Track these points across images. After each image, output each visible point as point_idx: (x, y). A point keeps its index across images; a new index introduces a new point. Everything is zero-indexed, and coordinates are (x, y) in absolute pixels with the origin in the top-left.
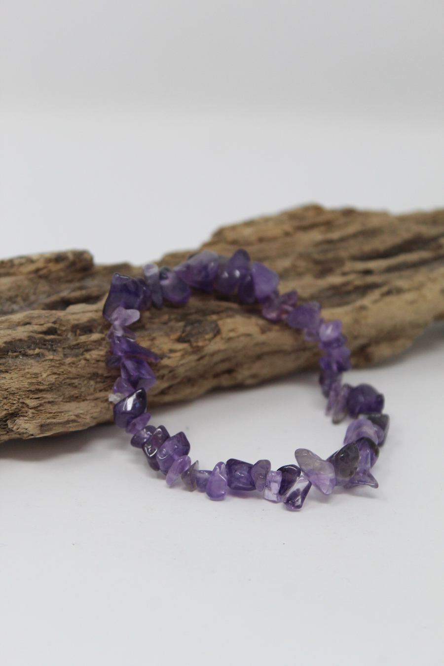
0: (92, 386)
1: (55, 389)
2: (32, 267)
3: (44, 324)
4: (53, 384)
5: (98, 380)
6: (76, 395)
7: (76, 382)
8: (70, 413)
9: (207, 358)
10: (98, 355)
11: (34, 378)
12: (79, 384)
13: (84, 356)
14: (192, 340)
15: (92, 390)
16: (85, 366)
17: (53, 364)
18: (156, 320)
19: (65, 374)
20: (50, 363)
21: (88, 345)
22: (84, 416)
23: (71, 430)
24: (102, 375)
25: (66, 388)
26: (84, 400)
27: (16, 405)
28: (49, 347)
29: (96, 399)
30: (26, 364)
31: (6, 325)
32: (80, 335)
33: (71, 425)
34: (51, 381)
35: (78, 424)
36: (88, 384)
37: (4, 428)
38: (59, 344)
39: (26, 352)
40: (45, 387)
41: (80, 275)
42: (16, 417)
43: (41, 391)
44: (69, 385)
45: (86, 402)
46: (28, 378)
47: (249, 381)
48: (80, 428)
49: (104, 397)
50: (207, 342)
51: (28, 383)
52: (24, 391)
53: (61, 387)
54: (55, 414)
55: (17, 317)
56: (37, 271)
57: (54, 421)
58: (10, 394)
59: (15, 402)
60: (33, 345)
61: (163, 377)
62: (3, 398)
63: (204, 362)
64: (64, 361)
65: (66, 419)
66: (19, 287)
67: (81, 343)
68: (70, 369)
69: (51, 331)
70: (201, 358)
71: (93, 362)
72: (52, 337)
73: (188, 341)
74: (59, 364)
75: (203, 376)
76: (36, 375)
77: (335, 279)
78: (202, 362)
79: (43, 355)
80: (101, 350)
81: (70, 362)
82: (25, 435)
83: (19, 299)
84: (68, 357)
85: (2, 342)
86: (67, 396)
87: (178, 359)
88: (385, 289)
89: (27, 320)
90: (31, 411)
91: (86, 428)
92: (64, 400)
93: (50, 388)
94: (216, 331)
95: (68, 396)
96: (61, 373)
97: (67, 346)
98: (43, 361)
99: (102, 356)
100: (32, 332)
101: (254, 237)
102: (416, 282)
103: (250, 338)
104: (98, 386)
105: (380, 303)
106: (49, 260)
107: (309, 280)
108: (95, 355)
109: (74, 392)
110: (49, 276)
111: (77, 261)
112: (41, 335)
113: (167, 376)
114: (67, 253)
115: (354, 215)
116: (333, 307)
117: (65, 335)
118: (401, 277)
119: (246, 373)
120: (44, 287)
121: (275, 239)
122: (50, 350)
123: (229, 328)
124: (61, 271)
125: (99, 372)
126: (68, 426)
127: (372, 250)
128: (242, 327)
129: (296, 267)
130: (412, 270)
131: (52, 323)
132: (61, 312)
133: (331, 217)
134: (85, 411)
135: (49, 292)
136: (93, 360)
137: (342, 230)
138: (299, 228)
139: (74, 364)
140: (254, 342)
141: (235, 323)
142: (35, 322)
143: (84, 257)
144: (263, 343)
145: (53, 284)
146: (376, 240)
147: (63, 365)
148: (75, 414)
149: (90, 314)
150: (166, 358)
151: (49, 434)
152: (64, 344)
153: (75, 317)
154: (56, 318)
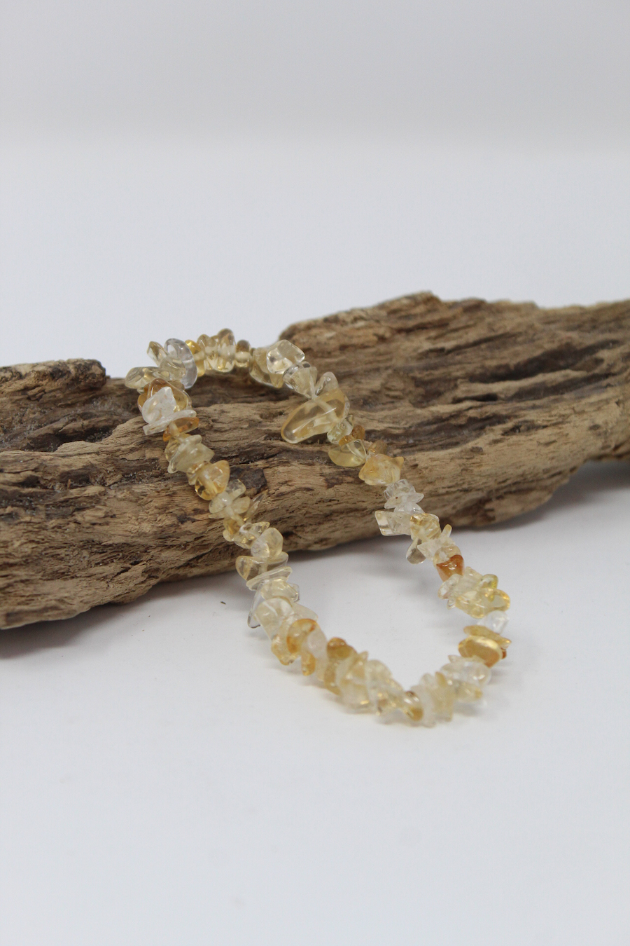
0: (84, 557)
1: (32, 562)
2: (19, 384)
3: (22, 472)
4: (29, 556)
5: (94, 549)
6: (62, 571)
7: (62, 552)
8: (50, 597)
10: (94, 516)
12: (68, 555)
13: (74, 518)
15: (85, 563)
16: (75, 530)
17: (30, 528)
19: (47, 542)
20: (25, 527)
21: (80, 502)
22: (69, 601)
23: (50, 619)
24: (100, 544)
25: (48, 561)
26: (73, 578)
28: (27, 504)
29: (90, 576)
32: (72, 487)
33: (49, 613)
34: (26, 552)
35: (60, 612)
36: (79, 556)
38: (41, 500)
40: (17, 560)
41: (85, 398)
43: (12, 565)
44: (52, 556)
45: (74, 580)
48: (64, 618)
49: (101, 574)
53: (41, 559)
54: (29, 598)
56: (26, 389)
57: (25, 608)
60: (4, 501)
61: (187, 544)
64: (46, 524)
65: (44, 606)
67: (72, 499)
68: (54, 536)
69: (31, 482)
71: (88, 525)
72: (31, 490)
74: (37, 528)
76: (5, 544)
79: (17, 515)
80: (100, 509)
81: (54, 525)
84: (51, 519)
86: (49, 571)
87: (206, 522)
88: (509, 424)
91: (72, 616)
92: (44, 578)
93: (25, 562)
94: (260, 486)
95: (51, 571)
96: (41, 541)
97: (51, 503)
98: (17, 524)
99: (100, 518)
100: (3, 484)
101: (334, 344)
102: (555, 415)
103: (309, 493)
104: (93, 557)
105: (500, 445)
106: (42, 376)
107: (404, 408)
108: (89, 515)
109: (58, 566)
110: (41, 397)
111: (81, 377)
112: (16, 488)
113: (191, 545)
114: (68, 365)
115: (479, 314)
116: (434, 449)
117: (51, 487)
118: (534, 407)
119: (311, 537)
120: (34, 413)
121: (364, 347)
122: (27, 509)
123: (281, 480)
124: (59, 391)
125: (96, 539)
126: (46, 614)
127: (499, 367)
128: (300, 477)
129: (389, 389)
130: (552, 397)
131: (32, 470)
132: (48, 453)
133: (448, 314)
134: (72, 593)
135: (39, 421)
136: (87, 523)
137: (461, 337)
138: (400, 331)
139: (60, 527)
140: (318, 498)
141: (288, 472)
142: (8, 468)
143: (91, 372)
144: (330, 501)
145: (46, 409)
146: (505, 353)
147: (44, 529)
148: (57, 598)
149: (89, 456)
150: (188, 522)
151: (18, 625)
152: (49, 499)
153: (66, 461)
154: (38, 463)
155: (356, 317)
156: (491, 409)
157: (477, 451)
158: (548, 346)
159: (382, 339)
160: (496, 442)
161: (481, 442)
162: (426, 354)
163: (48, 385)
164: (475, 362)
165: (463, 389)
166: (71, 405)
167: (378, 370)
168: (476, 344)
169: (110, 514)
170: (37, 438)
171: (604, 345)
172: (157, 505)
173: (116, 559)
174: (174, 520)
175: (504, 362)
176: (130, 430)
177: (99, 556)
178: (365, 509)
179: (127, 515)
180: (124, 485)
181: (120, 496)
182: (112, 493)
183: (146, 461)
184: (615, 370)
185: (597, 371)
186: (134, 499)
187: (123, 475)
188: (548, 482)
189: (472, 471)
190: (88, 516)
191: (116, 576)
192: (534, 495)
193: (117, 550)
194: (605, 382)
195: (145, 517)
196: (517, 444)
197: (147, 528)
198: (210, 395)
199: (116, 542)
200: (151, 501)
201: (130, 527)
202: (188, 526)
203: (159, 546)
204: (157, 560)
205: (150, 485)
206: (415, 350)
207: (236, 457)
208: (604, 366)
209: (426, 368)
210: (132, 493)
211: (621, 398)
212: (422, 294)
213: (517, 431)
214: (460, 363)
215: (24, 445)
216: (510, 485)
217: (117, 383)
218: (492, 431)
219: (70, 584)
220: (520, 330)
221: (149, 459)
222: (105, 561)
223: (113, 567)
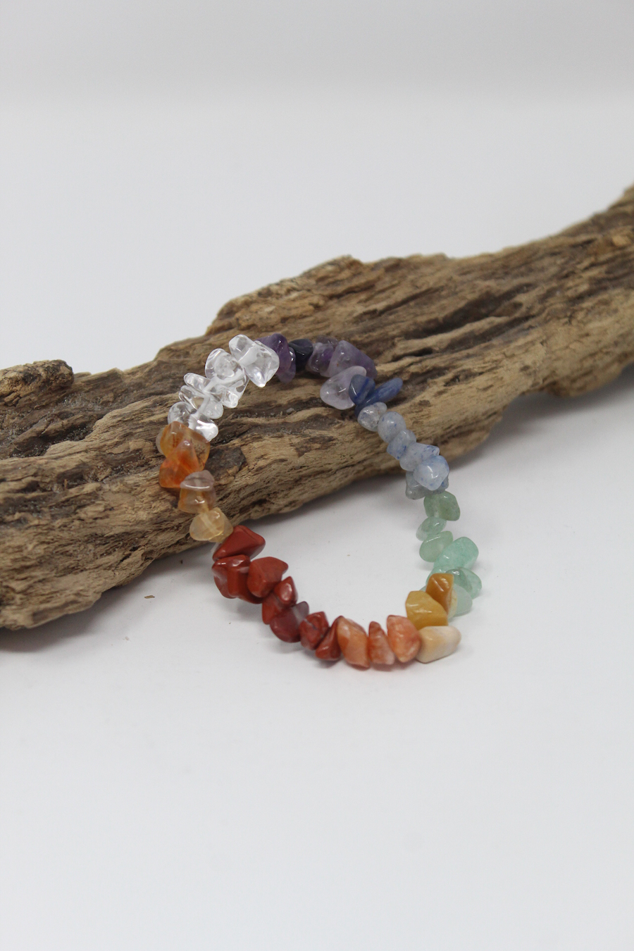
0: (90, 550)
1: (45, 562)
3: (23, 478)
4: (43, 557)
5: (98, 542)
6: (72, 566)
7: (70, 548)
8: (68, 592)
9: (232, 496)
10: (95, 511)
11: (17, 552)
12: (75, 551)
13: (77, 515)
15: (91, 556)
16: (79, 527)
17: (40, 531)
19: (56, 541)
20: (35, 530)
21: (80, 500)
22: (85, 593)
23: (70, 612)
24: (103, 536)
25: (59, 559)
26: (82, 571)
28: (32, 508)
29: (98, 567)
30: (6, 535)
32: (70, 487)
33: (71, 607)
34: (39, 554)
35: (79, 604)
36: (85, 550)
38: (44, 503)
39: (3, 519)
40: (33, 562)
41: (57, 397)
42: (1, 605)
43: (28, 567)
44: (62, 554)
45: (84, 572)
46: (10, 554)
48: (82, 609)
49: (107, 563)
50: (232, 478)
51: (11, 559)
52: (6, 571)
53: (53, 557)
54: (49, 596)
56: (2, 397)
57: (48, 605)
60: (10, 508)
61: (179, 526)
64: (52, 524)
65: (64, 602)
67: (72, 498)
68: (61, 535)
69: (32, 487)
70: (226, 497)
71: (91, 520)
72: (34, 494)
74: (46, 530)
76: (20, 549)
77: (385, 367)
79: (25, 520)
80: (100, 504)
81: (60, 524)
82: (13, 627)
84: (56, 519)
86: (61, 566)
88: (449, 376)
89: (1, 476)
90: (18, 596)
91: (88, 606)
92: (58, 575)
93: (39, 562)
94: (241, 463)
95: (63, 568)
96: (51, 541)
97: (54, 504)
98: (27, 529)
99: (100, 512)
100: (9, 492)
101: (275, 318)
102: (489, 362)
103: (284, 463)
104: (98, 549)
105: (444, 395)
106: (15, 381)
109: (68, 562)
110: (17, 402)
111: (52, 378)
112: (20, 495)
113: (183, 525)
114: (37, 369)
115: (400, 272)
117: (49, 489)
118: (468, 356)
119: (282, 502)
120: (13, 418)
121: (302, 317)
122: (33, 512)
123: (257, 456)
124: (33, 395)
125: (99, 532)
126: (67, 609)
127: (429, 322)
128: (274, 450)
130: (483, 345)
131: (32, 476)
132: (41, 457)
133: (372, 276)
134: (86, 585)
135: (20, 425)
136: (90, 518)
137: (388, 297)
138: (331, 297)
139: (65, 526)
140: (290, 466)
141: (262, 447)
142: (9, 476)
143: (60, 373)
144: (301, 467)
145: (23, 413)
146: (433, 308)
147: (52, 529)
148: (74, 592)
149: (78, 455)
151: (43, 622)
152: (51, 501)
153: (59, 462)
154: (36, 468)
155: (287, 288)
156: (430, 362)
157: (425, 404)
158: (471, 297)
159: (317, 307)
160: (440, 393)
161: (427, 395)
162: (359, 319)
163: (22, 390)
164: (408, 319)
165: (401, 347)
166: (46, 406)
168: (405, 302)
169: (109, 507)
170: (23, 443)
171: (519, 289)
172: (150, 493)
173: (117, 548)
174: (168, 505)
175: (433, 317)
176: (110, 424)
177: (102, 547)
178: (331, 470)
179: (124, 506)
180: (116, 478)
181: (114, 488)
182: (106, 487)
183: (131, 453)
184: (534, 312)
185: (517, 315)
186: (128, 490)
187: (112, 469)
188: (486, 422)
189: (422, 423)
190: (90, 511)
191: (119, 564)
192: (474, 436)
193: (118, 539)
194: (526, 324)
195: (140, 506)
196: (459, 392)
197: (143, 515)
198: (171, 380)
199: (117, 532)
200: (144, 491)
201: (128, 517)
203: (154, 531)
204: (153, 544)
205: (140, 475)
206: (350, 314)
208: (523, 309)
209: (365, 331)
210: (126, 485)
211: (544, 338)
212: (343, 259)
213: (457, 380)
214: (394, 322)
215: (12, 450)
216: (453, 430)
217: (84, 379)
218: (435, 383)
219: (81, 577)
220: (442, 284)
221: (134, 450)
222: (109, 552)
223: (116, 556)
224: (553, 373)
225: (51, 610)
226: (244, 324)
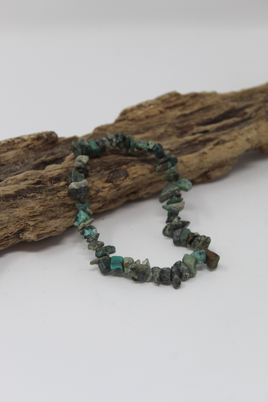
0: (62, 210)
1: (43, 214)
2: (25, 144)
3: (35, 179)
4: (42, 212)
5: (65, 206)
6: (54, 216)
8: (52, 227)
9: (122, 189)
10: (64, 194)
11: (32, 209)
12: (56, 210)
13: (57, 195)
14: (114, 181)
15: (62, 212)
17: (41, 201)
18: (94, 170)
19: (48, 205)
20: (39, 200)
21: (58, 189)
22: (59, 227)
23: (53, 235)
24: (67, 204)
25: (49, 213)
26: (58, 218)
27: (23, 225)
28: (38, 191)
29: (65, 217)
30: (27, 202)
31: (15, 181)
32: (54, 183)
33: (53, 233)
34: (41, 210)
35: (57, 232)
36: (60, 209)
37: (18, 237)
38: (43, 189)
39: (26, 196)
40: (38, 214)
41: (51, 146)
42: (24, 231)
43: (36, 216)
44: (50, 211)
45: (60, 219)
46: (29, 210)
47: (145, 196)
48: (58, 234)
49: (69, 215)
50: (122, 181)
51: (29, 212)
52: (27, 217)
53: (46, 212)
54: (44, 228)
55: (20, 176)
56: (28, 146)
57: (44, 232)
58: (19, 219)
59: (22, 224)
60: (29, 191)
61: (99, 201)
62: (16, 222)
63: (121, 191)
64: (47, 198)
65: (50, 231)
66: (19, 156)
67: (55, 188)
68: (50, 203)
69: (38, 183)
70: (120, 189)
71: (62, 197)
72: (39, 186)
73: (112, 182)
74: (44, 200)
75: (120, 197)
76: (33, 208)
77: (189, 138)
78: (119, 191)
79: (35, 196)
80: (66, 191)
81: (50, 198)
82: (29, 240)
83: (19, 163)
84: (48, 196)
85: (13, 192)
87: (107, 192)
88: (216, 142)
89: (26, 178)
90: (31, 227)
91: (61, 233)
92: (48, 219)
93: (40, 214)
94: (126, 175)
95: (50, 217)
96: (46, 205)
98: (36, 200)
100: (29, 184)
101: (143, 116)
102: (232, 136)
103: (144, 176)
104: (65, 209)
105: (213, 150)
106: (33, 139)
107: (174, 139)
108: (63, 193)
109: (53, 214)
110: (34, 148)
111: (49, 138)
112: (33, 186)
113: (101, 201)
114: (43, 134)
115: (197, 98)
116: (188, 154)
117: (46, 184)
118: (224, 134)
119: (144, 193)
120: (32, 154)
121: (155, 116)
122: (39, 193)
123: (133, 172)
124: (41, 145)
125: (66, 202)
126: (51, 233)
127: (208, 119)
128: (140, 170)
129: (167, 132)
130: (230, 129)
131: (39, 178)
132: (43, 171)
133: (184, 100)
134: (60, 224)
135: (35, 158)
137: (192, 108)
138: (167, 108)
139: (52, 199)
140: (147, 178)
141: (136, 169)
142: (29, 178)
143: (52, 136)
144: (152, 178)
145: (37, 152)
146: (210, 113)
147: (46, 201)
148: (55, 226)
149: (58, 170)
150: (101, 192)
151: (41, 239)
152: (46, 189)
153: (50, 173)
154: (40, 175)
155: (149, 104)
156: (208, 136)
157: (205, 153)
158: (225, 109)
159: (161, 112)
160: (211, 149)
161: (206, 149)
162: (179, 117)
163: (36, 143)
164: (198, 118)
165: (196, 129)
166: (46, 150)
167: (161, 125)
168: (198, 111)
170: (36, 165)
171: (247, 107)
174: (95, 192)
175: (210, 117)
176: (72, 158)
184: (253, 116)
185: (246, 117)
188: (231, 162)
189: (203, 161)
192: (225, 168)
194: (249, 121)
196: (220, 149)
202: (101, 194)
206: (175, 115)
207: (115, 165)
208: (248, 115)
209: (180, 122)
211: (257, 127)
212: (173, 92)
213: (219, 144)
214: (193, 119)
215: (31, 168)
216: (217, 165)
217: (62, 139)
218: (209, 145)
219: (58, 221)
220: (214, 103)
222: (70, 211)
223: (73, 213)
224: (260, 142)
225: (45, 234)
226: (130, 118)
